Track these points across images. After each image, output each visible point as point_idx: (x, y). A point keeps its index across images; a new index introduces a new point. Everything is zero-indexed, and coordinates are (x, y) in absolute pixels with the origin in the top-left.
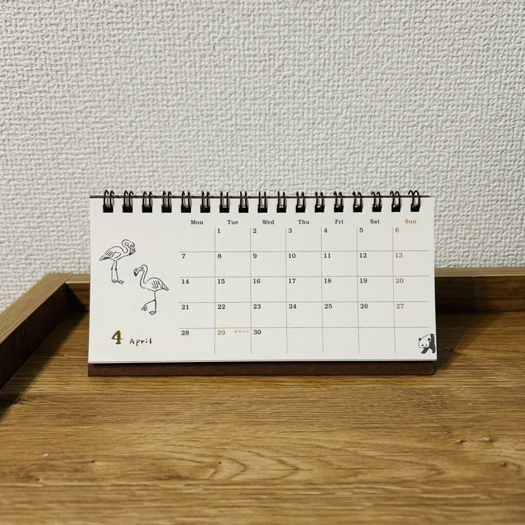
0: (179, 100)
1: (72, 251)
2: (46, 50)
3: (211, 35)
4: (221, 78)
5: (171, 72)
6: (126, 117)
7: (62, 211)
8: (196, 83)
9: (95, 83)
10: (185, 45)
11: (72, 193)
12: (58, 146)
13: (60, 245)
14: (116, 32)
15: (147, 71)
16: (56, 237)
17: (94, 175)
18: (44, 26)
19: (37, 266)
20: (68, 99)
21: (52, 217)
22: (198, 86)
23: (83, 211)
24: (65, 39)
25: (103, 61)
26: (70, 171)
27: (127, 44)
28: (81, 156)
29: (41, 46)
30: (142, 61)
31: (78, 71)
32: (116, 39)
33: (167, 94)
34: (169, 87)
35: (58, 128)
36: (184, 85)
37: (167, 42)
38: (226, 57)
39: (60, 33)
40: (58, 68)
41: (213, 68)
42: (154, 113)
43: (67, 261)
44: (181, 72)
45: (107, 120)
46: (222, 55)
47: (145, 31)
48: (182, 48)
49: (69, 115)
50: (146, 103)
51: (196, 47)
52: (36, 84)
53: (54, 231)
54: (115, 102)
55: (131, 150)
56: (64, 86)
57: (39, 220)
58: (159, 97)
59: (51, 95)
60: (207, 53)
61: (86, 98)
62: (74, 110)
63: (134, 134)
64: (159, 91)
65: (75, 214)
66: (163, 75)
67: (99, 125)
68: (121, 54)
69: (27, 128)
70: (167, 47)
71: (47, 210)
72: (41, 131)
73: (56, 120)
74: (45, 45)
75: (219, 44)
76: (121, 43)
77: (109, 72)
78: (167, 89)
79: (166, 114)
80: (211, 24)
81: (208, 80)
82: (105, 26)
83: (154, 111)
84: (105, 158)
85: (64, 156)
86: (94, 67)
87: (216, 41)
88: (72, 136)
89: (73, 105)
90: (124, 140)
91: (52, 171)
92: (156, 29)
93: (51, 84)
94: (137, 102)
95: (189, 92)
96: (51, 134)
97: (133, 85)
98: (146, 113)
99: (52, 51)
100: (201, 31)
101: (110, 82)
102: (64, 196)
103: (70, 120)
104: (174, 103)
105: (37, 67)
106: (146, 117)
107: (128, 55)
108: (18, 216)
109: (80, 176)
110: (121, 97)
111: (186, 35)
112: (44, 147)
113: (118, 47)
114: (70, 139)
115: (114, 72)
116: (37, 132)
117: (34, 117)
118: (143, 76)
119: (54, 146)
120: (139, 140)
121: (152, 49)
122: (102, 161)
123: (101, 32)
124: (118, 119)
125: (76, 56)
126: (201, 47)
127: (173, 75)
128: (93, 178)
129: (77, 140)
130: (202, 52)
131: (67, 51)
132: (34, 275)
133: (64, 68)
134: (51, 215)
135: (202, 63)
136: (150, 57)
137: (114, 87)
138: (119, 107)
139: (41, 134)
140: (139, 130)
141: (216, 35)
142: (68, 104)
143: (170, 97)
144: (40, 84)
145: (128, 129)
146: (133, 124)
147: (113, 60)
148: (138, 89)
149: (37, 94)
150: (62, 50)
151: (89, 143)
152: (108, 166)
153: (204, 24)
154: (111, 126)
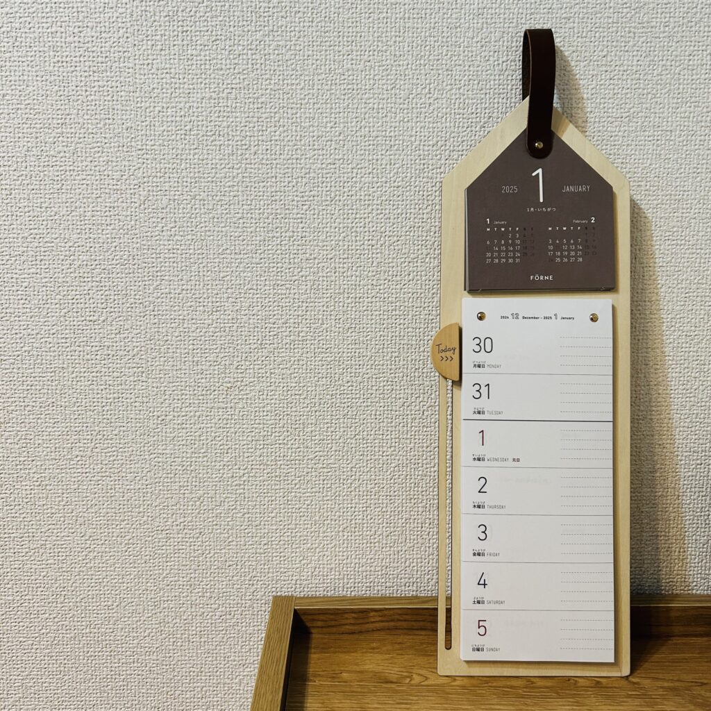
0: (392, 451)
1: (290, 573)
2: (289, 413)
3: (421, 404)
4: (427, 435)
5: (388, 431)
6: (348, 464)
7: (286, 539)
8: (407, 439)
9: (325, 437)
10: (400, 411)
11: (297, 524)
12: (290, 486)
13: (281, 568)
14: (346, 400)
15: (369, 429)
16: (278, 562)
17: (317, 510)
18: (289, 396)
19: (259, 586)
20: (302, 449)
21: (277, 545)
22: (408, 441)
23: (304, 540)
24: (305, 405)
25: (333, 421)
26: (297, 506)
27: (354, 409)
28: (308, 494)
29: (285, 410)
30: (365, 421)
31: (313, 429)
32: (346, 405)
33: (383, 447)
34: (385, 441)
35: (291, 472)
36: (397, 440)
37: (386, 408)
38: (433, 420)
39: (301, 400)
40: (297, 426)
41: (421, 428)
42: (372, 461)
43: (285, 583)
44: (395, 431)
45: (333, 466)
46: (429, 419)
47: (369, 400)
48: (397, 413)
49: (301, 462)
50: (365, 453)
51: (408, 412)
52: (277, 438)
53: (276, 557)
54: (341, 452)
55: (350, 490)
56: (300, 439)
57: (266, 547)
58: (377, 449)
59: (289, 446)
60: (418, 417)
61: (317, 449)
62: (306, 458)
63: (353, 477)
64: (376, 445)
65: (297, 542)
66: (381, 433)
67: (325, 470)
68: (348, 417)
69: (265, 471)
70: (386, 412)
71: (273, 539)
72: (277, 474)
73: (290, 466)
74: (289, 409)
75: (428, 411)
76: (349, 408)
77: (337, 429)
78: (383, 443)
79: (381, 462)
80: (422, 396)
81: (417, 437)
82: (338, 396)
83: (371, 459)
84: (327, 496)
85: (293, 494)
86: (325, 426)
87: (425, 408)
88: (302, 478)
89: (305, 454)
90: (345, 482)
91: (282, 506)
92: (378, 399)
93: (289, 438)
94: (358, 453)
95: (401, 446)
96: (285, 476)
97: (356, 440)
98: (365, 461)
99: (293, 414)
100: (413, 401)
101: (337, 437)
102: (290, 527)
103: (301, 466)
104: (388, 453)
105: (280, 425)
106: (365, 464)
107: (354, 417)
108: (247, 544)
109: (305, 510)
110: (345, 448)
111: (401, 404)
112: (277, 487)
113: (346, 411)
114: (300, 481)
115: (342, 430)
116: (273, 475)
117: (272, 463)
118: (365, 433)
119: (286, 486)
120: (357, 482)
121: (373, 413)
122: (325, 499)
123: (334, 400)
124: (342, 465)
125: (312, 418)
126: (413, 412)
127: (389, 432)
128: (316, 512)
129: (306, 482)
130: (413, 416)
131: (305, 414)
132: (255, 594)
133: (301, 426)
134: (277, 542)
135: (413, 424)
136: (372, 419)
137: (340, 441)
138: (343, 456)
139: (277, 476)
140: (357, 474)
141: (425, 403)
142: (301, 454)
143: (385, 449)
144: (281, 438)
145: (349, 473)
146: (353, 469)
147: (341, 421)
148: (360, 443)
149: (277, 445)
150: (301, 413)
151: (315, 484)
152: (330, 502)
153: (416, 396)
154: (335, 471)
